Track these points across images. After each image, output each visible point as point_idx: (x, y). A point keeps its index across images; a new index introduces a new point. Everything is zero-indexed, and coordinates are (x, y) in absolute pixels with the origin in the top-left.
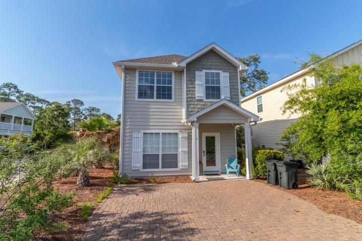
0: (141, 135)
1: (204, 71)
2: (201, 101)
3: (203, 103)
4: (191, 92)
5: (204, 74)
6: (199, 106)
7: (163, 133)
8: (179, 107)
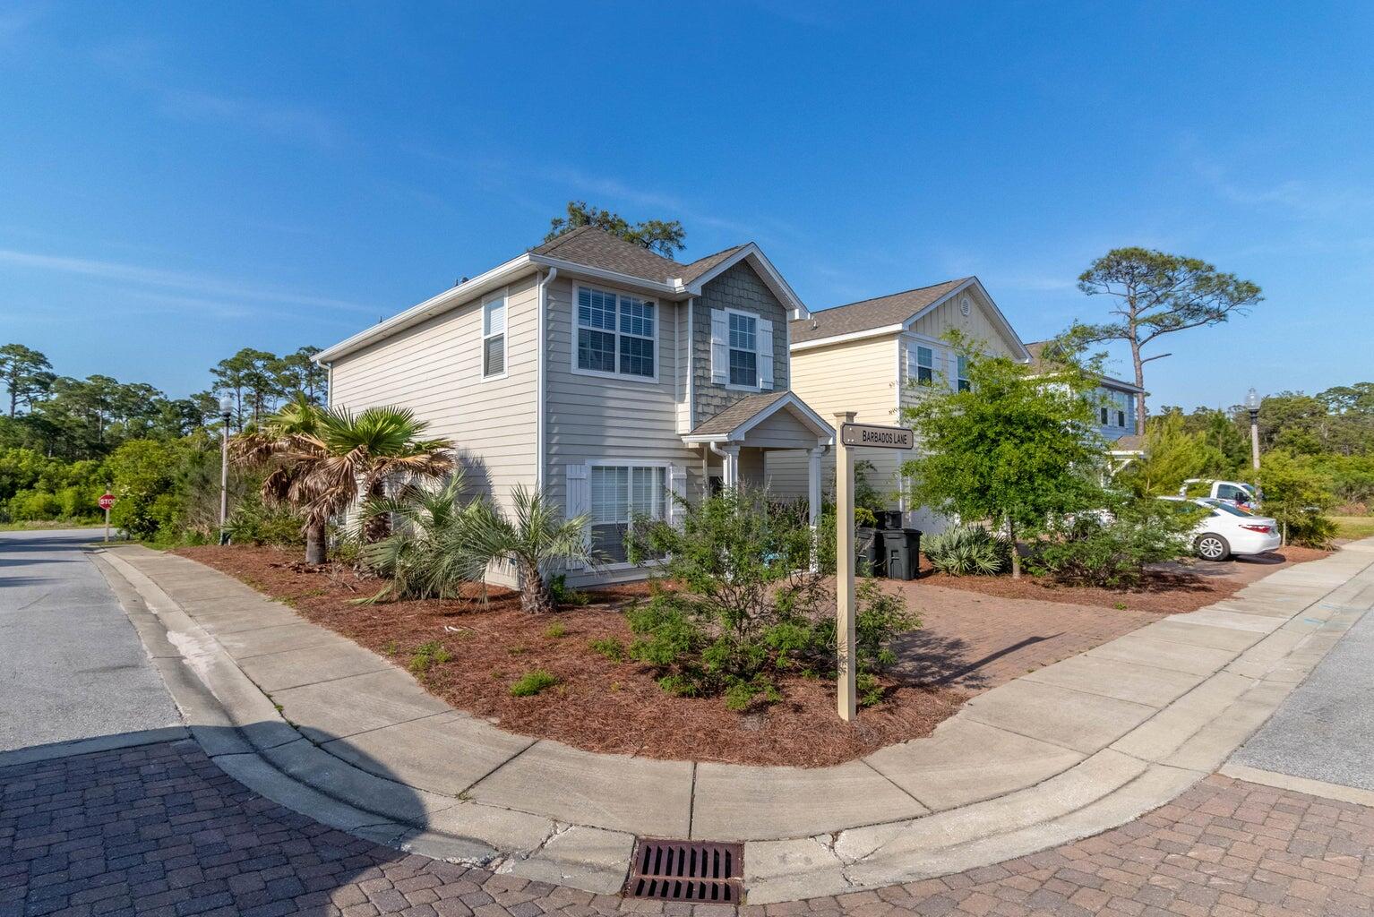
0: (586, 473)
1: (728, 310)
2: (720, 387)
3: (724, 394)
4: (703, 363)
5: (727, 319)
6: (716, 401)
7: (636, 469)
8: (668, 399)
